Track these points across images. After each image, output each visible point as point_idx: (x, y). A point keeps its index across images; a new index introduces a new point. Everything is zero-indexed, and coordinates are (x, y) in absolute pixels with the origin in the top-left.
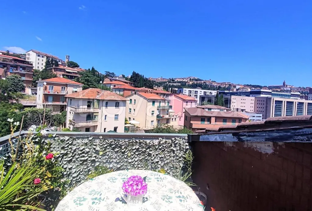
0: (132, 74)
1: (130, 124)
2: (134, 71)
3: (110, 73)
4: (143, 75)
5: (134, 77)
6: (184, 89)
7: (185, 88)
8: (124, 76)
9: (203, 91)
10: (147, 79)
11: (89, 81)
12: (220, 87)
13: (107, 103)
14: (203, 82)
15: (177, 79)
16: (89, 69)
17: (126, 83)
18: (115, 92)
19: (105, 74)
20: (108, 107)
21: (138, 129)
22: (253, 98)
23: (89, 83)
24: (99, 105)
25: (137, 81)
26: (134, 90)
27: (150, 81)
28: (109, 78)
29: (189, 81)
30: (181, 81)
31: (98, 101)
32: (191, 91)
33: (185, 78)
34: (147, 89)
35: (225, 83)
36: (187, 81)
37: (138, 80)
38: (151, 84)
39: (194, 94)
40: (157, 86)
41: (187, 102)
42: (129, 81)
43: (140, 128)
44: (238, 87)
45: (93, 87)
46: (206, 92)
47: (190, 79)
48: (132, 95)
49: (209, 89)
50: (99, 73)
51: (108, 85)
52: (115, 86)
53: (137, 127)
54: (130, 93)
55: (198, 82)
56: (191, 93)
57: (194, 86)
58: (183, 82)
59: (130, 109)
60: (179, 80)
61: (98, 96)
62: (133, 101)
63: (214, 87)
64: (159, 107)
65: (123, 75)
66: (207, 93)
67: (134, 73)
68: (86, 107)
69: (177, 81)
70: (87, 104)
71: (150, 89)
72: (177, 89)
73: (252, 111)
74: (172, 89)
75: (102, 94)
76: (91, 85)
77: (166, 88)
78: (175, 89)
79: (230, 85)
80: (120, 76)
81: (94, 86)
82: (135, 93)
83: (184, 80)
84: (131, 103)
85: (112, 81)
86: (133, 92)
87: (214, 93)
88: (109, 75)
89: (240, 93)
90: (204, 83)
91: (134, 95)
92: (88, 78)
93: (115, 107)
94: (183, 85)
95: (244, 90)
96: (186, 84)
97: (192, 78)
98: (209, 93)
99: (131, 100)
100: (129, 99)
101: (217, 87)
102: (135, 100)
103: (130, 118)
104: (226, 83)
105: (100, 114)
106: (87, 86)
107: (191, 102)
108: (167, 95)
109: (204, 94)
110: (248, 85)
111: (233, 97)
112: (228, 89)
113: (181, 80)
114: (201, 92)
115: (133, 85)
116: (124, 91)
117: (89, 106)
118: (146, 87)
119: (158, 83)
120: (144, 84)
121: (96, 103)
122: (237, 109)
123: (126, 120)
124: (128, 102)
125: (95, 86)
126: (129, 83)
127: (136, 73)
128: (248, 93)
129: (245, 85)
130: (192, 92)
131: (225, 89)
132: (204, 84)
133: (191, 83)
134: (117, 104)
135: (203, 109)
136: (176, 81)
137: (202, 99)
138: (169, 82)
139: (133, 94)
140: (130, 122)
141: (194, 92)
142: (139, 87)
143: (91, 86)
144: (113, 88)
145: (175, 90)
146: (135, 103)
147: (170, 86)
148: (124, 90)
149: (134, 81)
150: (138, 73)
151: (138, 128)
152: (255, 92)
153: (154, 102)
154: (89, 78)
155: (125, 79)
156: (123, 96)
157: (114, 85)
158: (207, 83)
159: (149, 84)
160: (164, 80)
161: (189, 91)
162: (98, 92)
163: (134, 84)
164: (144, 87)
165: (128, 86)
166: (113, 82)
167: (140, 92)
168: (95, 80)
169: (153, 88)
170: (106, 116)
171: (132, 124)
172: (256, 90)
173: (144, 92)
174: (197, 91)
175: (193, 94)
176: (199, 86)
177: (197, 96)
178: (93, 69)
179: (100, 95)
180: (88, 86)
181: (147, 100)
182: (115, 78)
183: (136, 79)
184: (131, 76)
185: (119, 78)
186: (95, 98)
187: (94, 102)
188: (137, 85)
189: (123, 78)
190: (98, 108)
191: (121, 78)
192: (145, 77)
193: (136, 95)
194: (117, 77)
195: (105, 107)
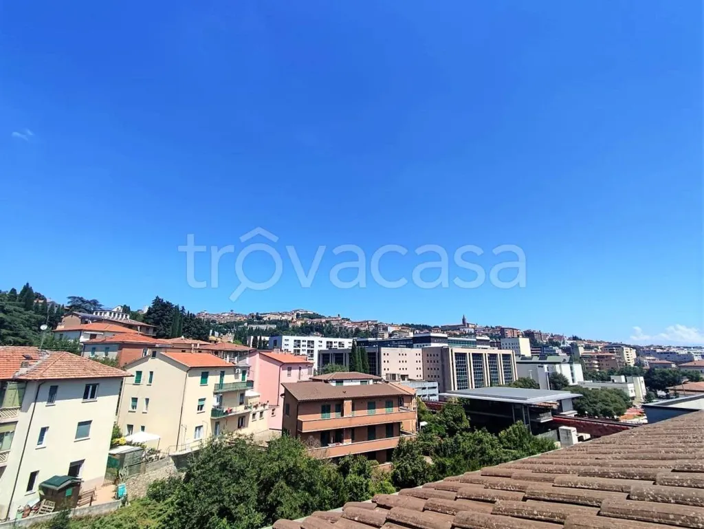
0: (151, 305)
1: (129, 444)
2: (157, 297)
3: (83, 301)
4: (183, 307)
5: (156, 310)
6: (284, 337)
7: (287, 334)
8: (126, 310)
9: (325, 340)
10: (192, 316)
11: (6, 324)
12: (358, 331)
13: (52, 390)
14: (324, 320)
15: (268, 316)
16: (13, 291)
17: (130, 326)
18: (93, 354)
19: (69, 305)
20: (56, 402)
21: (153, 456)
22: (419, 351)
24: (22, 398)
25: (165, 321)
27: (199, 321)
28: (77, 315)
29: (294, 320)
30: (278, 320)
31: (23, 385)
32: (299, 341)
33: (286, 313)
34: (190, 341)
35: (367, 321)
36: (290, 319)
37: (167, 320)
38: (203, 328)
39: (306, 348)
40: (220, 332)
41: (289, 367)
42: (143, 321)
43: (159, 452)
44: (391, 330)
45: (15, 343)
46: (331, 342)
47: (298, 315)
48: (145, 359)
49: (337, 337)
50: (44, 299)
51: (70, 334)
52: (93, 336)
53: (153, 451)
54: (139, 353)
55: (315, 321)
56: (299, 346)
57: (306, 330)
58: (281, 321)
59: (135, 400)
60: (273, 317)
61: (23, 370)
62: (145, 377)
63: (347, 330)
64: (221, 385)
65: (124, 307)
66: (334, 344)
67: (158, 302)
69: (269, 318)
71: (196, 341)
72: (267, 338)
73: (419, 378)
74: (256, 338)
77: (241, 337)
78: (263, 338)
79: (376, 325)
80: (115, 310)
81: (20, 340)
82: (154, 355)
83: (283, 318)
84: (138, 381)
85: (86, 323)
86: (149, 352)
87: (348, 343)
88: (81, 307)
89: (396, 341)
90: (327, 322)
91: (150, 359)
93: (81, 400)
94: (283, 328)
95: (403, 336)
96: (288, 326)
97: (301, 313)
98: (337, 344)
99: (139, 373)
100: (132, 371)
101: (352, 331)
102: (151, 373)
103: (130, 427)
104: (369, 322)
105: (20, 431)
107: (300, 369)
108: (242, 355)
109: (327, 347)
110: (408, 326)
111: (383, 350)
112: (375, 334)
113: (278, 317)
114: (320, 343)
115: (151, 332)
116: (120, 349)
118: (188, 337)
119: (221, 324)
120: (182, 327)
121: (12, 394)
122: (394, 375)
123: (116, 434)
124: (129, 382)
125: (23, 337)
126: (141, 326)
127: (165, 301)
128: (409, 340)
129: (403, 325)
130: (302, 343)
131: (367, 334)
132: (326, 326)
133: (299, 323)
134: (90, 389)
135: (326, 382)
136: (265, 319)
137: (324, 357)
138: (250, 322)
139: (149, 356)
140: (129, 439)
141: (306, 343)
142: (168, 338)
143: (10, 338)
144: (85, 344)
145: (264, 341)
146: (150, 381)
147: (251, 332)
148: (122, 345)
149: (157, 323)
150: (168, 302)
151: (152, 454)
152: (420, 336)
153: (205, 376)
155: (128, 317)
156: (114, 364)
157: (91, 334)
158: (334, 323)
159: (197, 328)
160: (238, 318)
161: (295, 341)
162: (28, 358)
163: (155, 330)
164: (183, 337)
165: (134, 336)
166: (92, 326)
167: (168, 350)
168: (28, 320)
169: (206, 339)
170: (44, 430)
171: (134, 445)
172: (423, 334)
173: (181, 350)
174: (313, 342)
175: (304, 348)
176: (317, 330)
177: (312, 351)
178: (27, 289)
179: (34, 364)
181: (187, 372)
182: (99, 314)
183: (162, 316)
184: (149, 308)
185: (113, 314)
186: (11, 377)
187: (5, 390)
188: (163, 332)
189: (123, 315)
190: (16, 409)
191: (117, 315)
192: (186, 312)
193: (157, 360)
194: (105, 313)
195: (46, 402)
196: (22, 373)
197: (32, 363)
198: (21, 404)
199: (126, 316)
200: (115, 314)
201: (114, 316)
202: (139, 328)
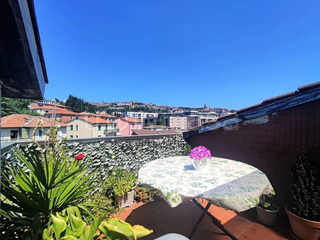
0: (68, 99)
2: (70, 95)
4: (83, 99)
5: (71, 101)
6: (128, 113)
7: (128, 111)
8: (57, 101)
9: (146, 114)
10: (87, 103)
12: (159, 110)
13: (40, 131)
14: (144, 106)
15: (120, 104)
17: (61, 107)
18: (49, 118)
20: (43, 136)
22: (186, 118)
23: (7, 109)
24: (29, 134)
25: (75, 106)
26: (74, 115)
27: (91, 105)
28: (37, 103)
29: (131, 105)
30: (124, 106)
31: (28, 129)
32: (135, 114)
33: (128, 103)
34: (89, 114)
35: (163, 106)
36: (129, 105)
37: (76, 105)
38: (93, 108)
39: (138, 117)
40: (99, 110)
41: (133, 124)
42: (65, 106)
44: (173, 110)
46: (148, 115)
47: (133, 103)
48: (72, 120)
49: (150, 112)
51: (36, 111)
52: (47, 111)
54: (69, 118)
55: (141, 106)
56: (134, 116)
57: (136, 110)
58: (126, 106)
59: (72, 136)
60: (122, 104)
62: (75, 127)
63: (155, 110)
64: (106, 130)
65: (56, 99)
66: (149, 116)
67: (71, 97)
68: (10, 138)
69: (120, 105)
70: (10, 134)
71: (92, 114)
72: (121, 113)
73: (185, 129)
74: (115, 113)
75: (31, 121)
76: (10, 111)
77: (109, 112)
78: (119, 113)
79: (167, 108)
80: (52, 100)
82: (77, 118)
83: (126, 105)
84: (72, 129)
85: (42, 106)
86: (75, 117)
87: (156, 115)
89: (176, 114)
90: (146, 106)
91: (75, 120)
92: (4, 102)
94: (127, 109)
95: (179, 112)
96: (129, 108)
97: (134, 102)
98: (151, 116)
99: (72, 126)
100: (70, 124)
101: (157, 110)
102: (77, 126)
104: (164, 106)
106: (4, 112)
107: (137, 124)
108: (114, 119)
109: (147, 116)
110: (181, 108)
111: (171, 118)
112: (166, 111)
113: (124, 104)
114: (144, 115)
115: (70, 109)
117: (13, 137)
118: (87, 112)
119: (99, 107)
120: (84, 108)
121: (24, 132)
122: (175, 128)
124: (69, 129)
128: (182, 114)
129: (179, 108)
130: (136, 115)
131: (163, 111)
132: (145, 108)
133: (133, 107)
135: (149, 129)
136: (118, 105)
137: (146, 121)
138: (112, 106)
141: (138, 115)
142: (79, 112)
144: (45, 114)
145: (119, 114)
146: (77, 129)
147: (113, 110)
148: (61, 115)
149: (72, 106)
150: (75, 97)
152: (187, 113)
153: (100, 127)
154: (6, 103)
158: (149, 107)
159: (90, 109)
160: (106, 105)
161: (133, 114)
162: (26, 119)
163: (72, 109)
164: (85, 112)
165: (65, 111)
166: (44, 107)
167: (83, 116)
168: (16, 105)
169: (95, 113)
172: (187, 111)
173: (88, 117)
174: (140, 114)
175: (137, 117)
176: (141, 110)
177: (140, 118)
179: (30, 122)
180: (5, 113)
181: (92, 125)
182: (45, 102)
183: (74, 103)
184: (67, 100)
185: (52, 102)
186: (22, 126)
187: (21, 131)
188: (75, 110)
189: (56, 103)
190: (28, 138)
191: (54, 103)
192: (85, 101)
193: (78, 120)
194: (48, 102)
195: (39, 136)
196: (26, 124)
197: (29, 121)
198: (29, 136)
199: (58, 103)
200: (53, 102)
201: (53, 103)
202: (65, 108)
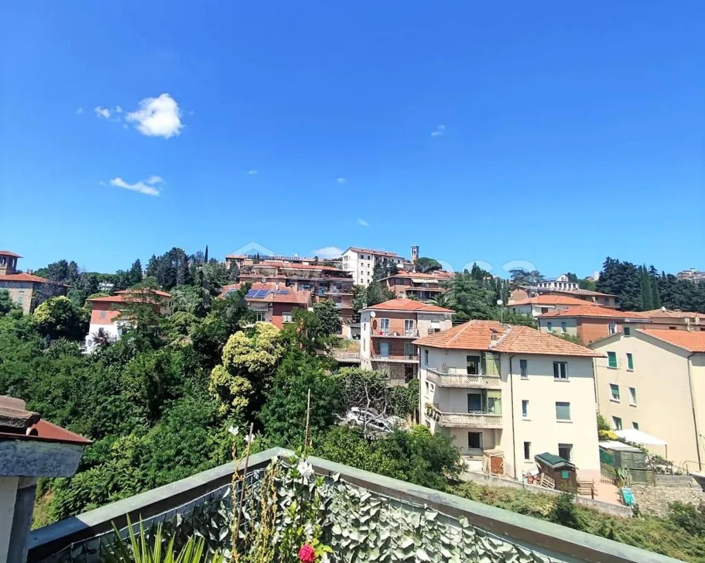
0: (603, 270)
1: (622, 440)
2: (608, 258)
3: (524, 274)
4: (652, 267)
5: (611, 275)
8: (572, 278)
10: (671, 277)
11: (469, 301)
13: (523, 363)
16: (466, 271)
17: (583, 297)
18: (550, 329)
19: (512, 279)
20: (529, 377)
21: (664, 467)
23: (469, 307)
24: (499, 367)
25: (628, 288)
26: (620, 321)
27: (686, 285)
28: (523, 289)
31: (497, 357)
34: (678, 314)
37: (630, 286)
42: (597, 291)
43: (671, 464)
45: (479, 318)
48: (614, 337)
50: (491, 276)
51: (523, 309)
52: (545, 310)
53: (658, 460)
54: (604, 329)
59: (614, 387)
61: (494, 343)
62: (621, 359)
65: (569, 275)
67: (610, 264)
68: (465, 372)
70: (467, 364)
71: (692, 315)
75: (504, 335)
76: (473, 310)
80: (560, 280)
81: (482, 315)
82: (627, 332)
84: (613, 365)
85: (533, 296)
86: (617, 328)
88: (521, 278)
91: (622, 337)
92: (464, 293)
93: (552, 378)
99: (612, 355)
100: (603, 350)
102: (629, 356)
103: (618, 421)
105: (505, 396)
106: (463, 313)
115: (612, 303)
116: (579, 324)
117: (472, 371)
118: (672, 309)
120: (659, 295)
121: (490, 361)
123: (602, 426)
124: (601, 364)
125: (484, 313)
126: (597, 297)
127: (621, 262)
134: (560, 368)
139: (619, 334)
140: (620, 434)
142: (639, 310)
143: (475, 314)
144: (539, 318)
146: (631, 365)
148: (580, 320)
149: (618, 291)
150: (627, 263)
151: (660, 463)
154: (466, 294)
155: (577, 286)
156: (577, 340)
157: (542, 308)
162: (495, 332)
163: (617, 300)
164: (664, 309)
165: (592, 309)
166: (539, 299)
167: (646, 326)
168: (483, 297)
170: (525, 403)
171: (629, 444)
173: (668, 327)
178: (475, 269)
179: (501, 338)
180: (466, 316)
181: (688, 358)
182: (543, 285)
183: (622, 282)
184: (601, 273)
185: (558, 285)
186: (487, 349)
187: (485, 359)
188: (629, 303)
189: (570, 285)
190: (497, 378)
191: (563, 285)
192: (659, 272)
193: (632, 339)
194: (550, 284)
195: (520, 376)
196: (494, 345)
197: (498, 336)
198: (500, 374)
199: (574, 285)
200: (560, 284)
201: (560, 286)
202: (594, 298)
